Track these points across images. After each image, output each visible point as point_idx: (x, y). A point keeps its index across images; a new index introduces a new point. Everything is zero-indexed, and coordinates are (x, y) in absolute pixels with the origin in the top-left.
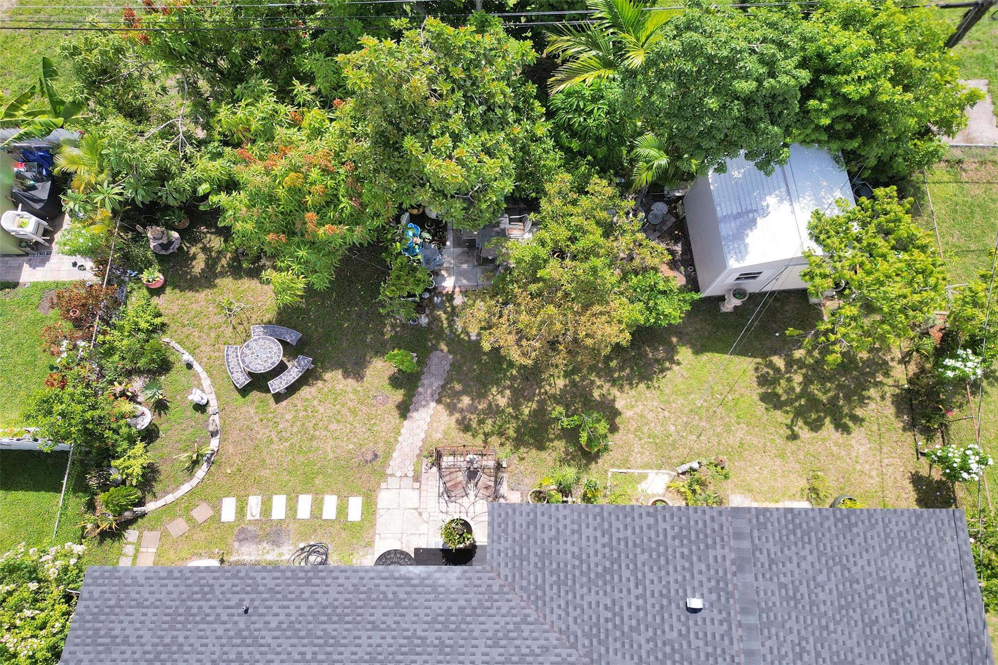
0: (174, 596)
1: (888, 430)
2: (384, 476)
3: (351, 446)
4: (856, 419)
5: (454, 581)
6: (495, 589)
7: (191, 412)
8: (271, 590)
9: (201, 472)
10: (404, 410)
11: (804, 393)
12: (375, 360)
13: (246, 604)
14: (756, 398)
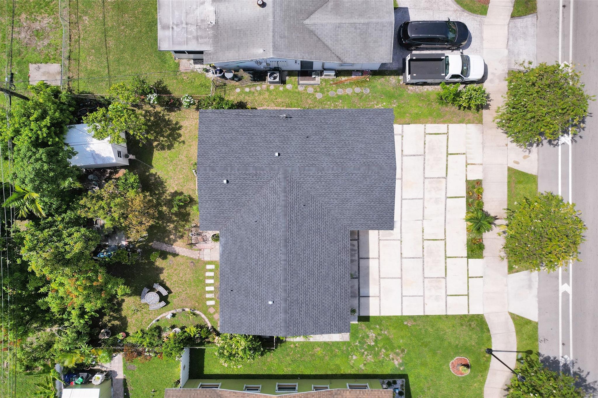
0: (228, 309)
2: (199, 259)
3: (188, 270)
5: (224, 239)
6: (226, 229)
8: (226, 285)
9: (197, 312)
10: (175, 255)
11: (167, 137)
12: (156, 265)
13: (230, 291)
14: (169, 151)
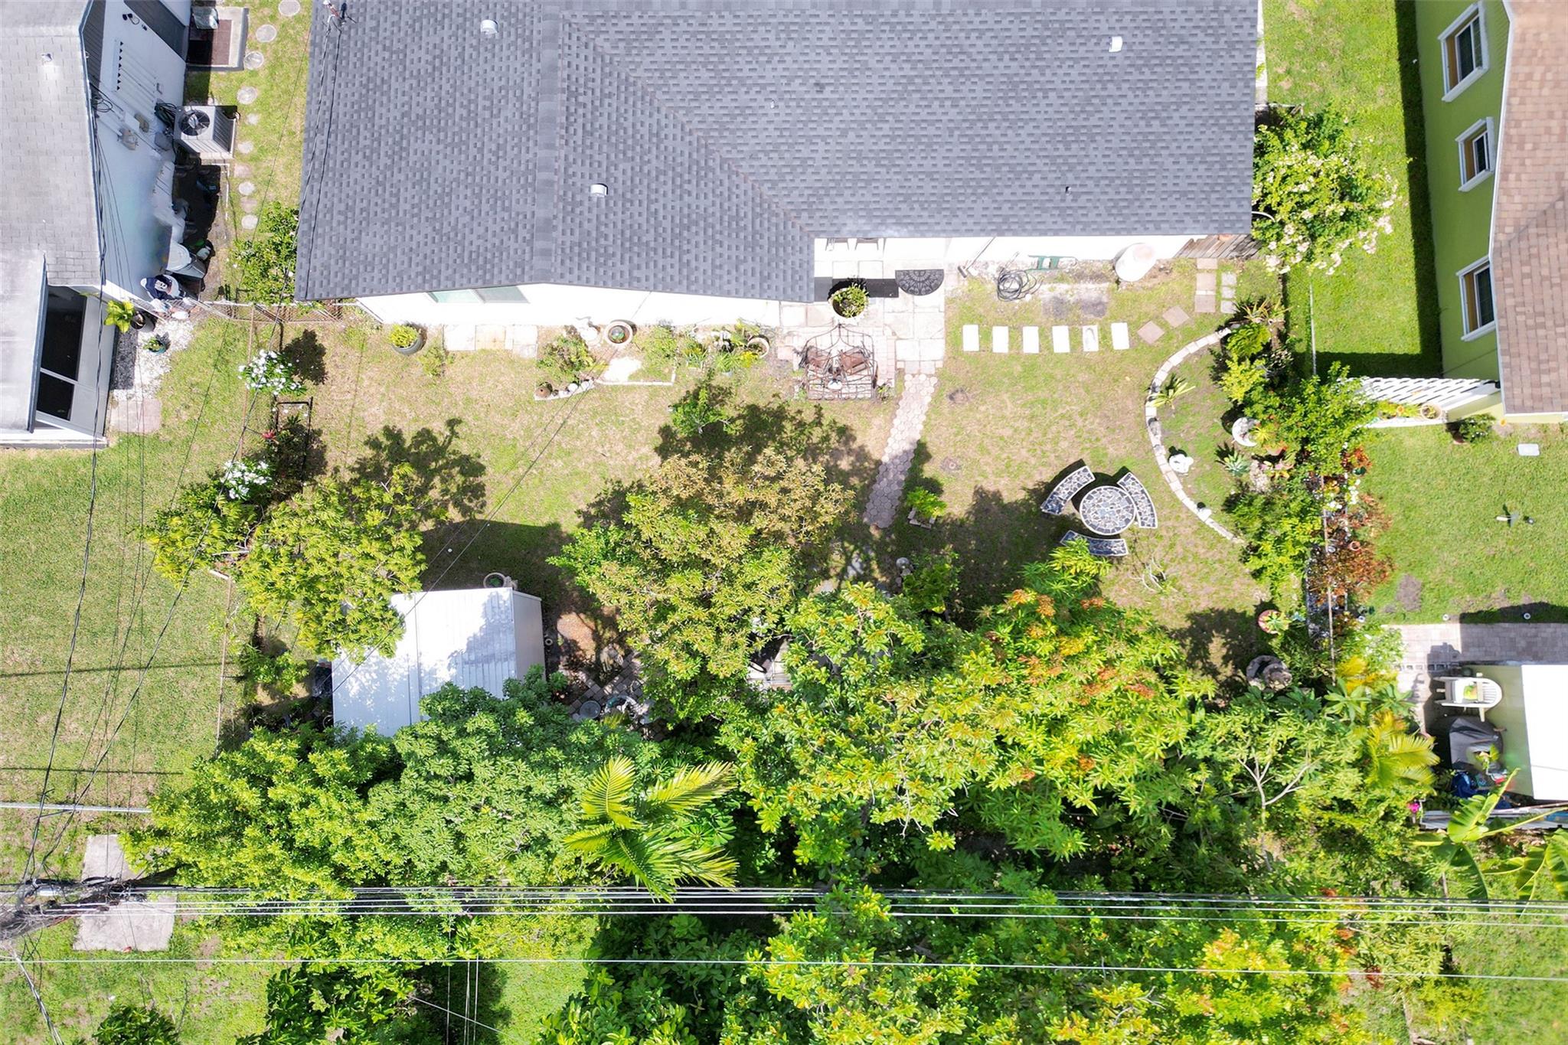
1: (338, 432)
2: (940, 374)
3: (982, 408)
4: (374, 444)
5: (849, 222)
6: (805, 215)
7: (1188, 448)
8: (1045, 210)
9: (1161, 377)
10: (921, 453)
11: (428, 475)
12: (963, 515)
13: (1069, 197)
14: (489, 470)
